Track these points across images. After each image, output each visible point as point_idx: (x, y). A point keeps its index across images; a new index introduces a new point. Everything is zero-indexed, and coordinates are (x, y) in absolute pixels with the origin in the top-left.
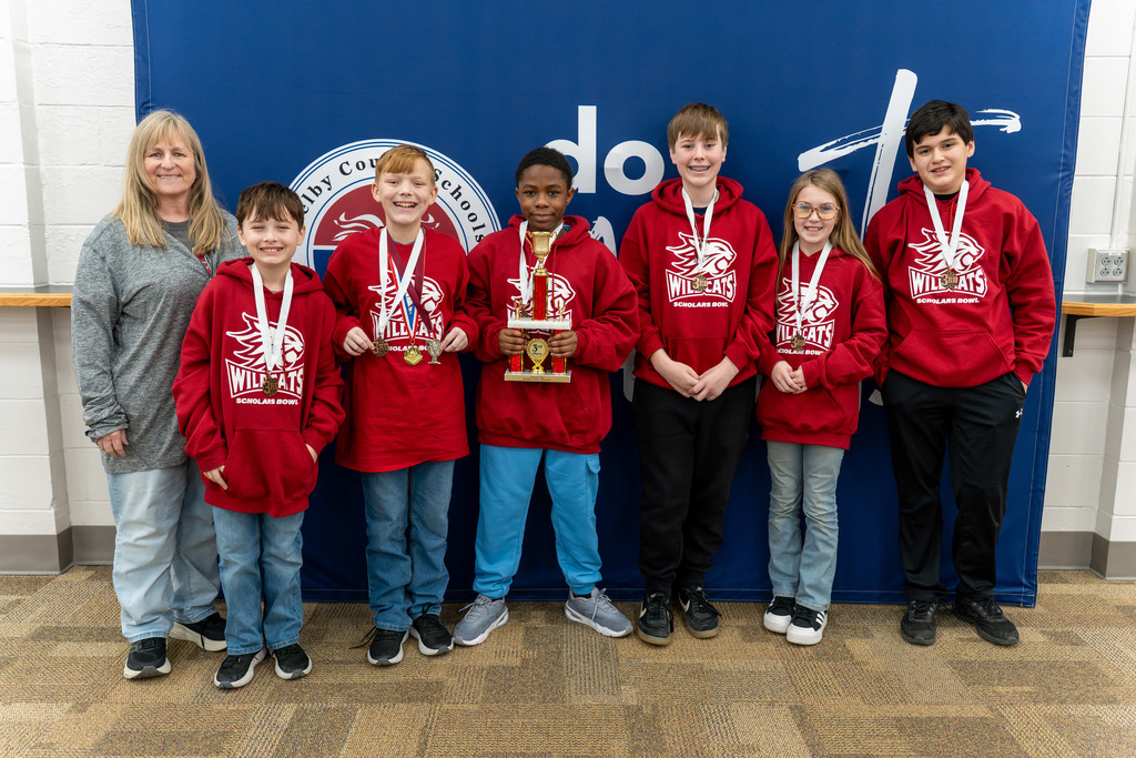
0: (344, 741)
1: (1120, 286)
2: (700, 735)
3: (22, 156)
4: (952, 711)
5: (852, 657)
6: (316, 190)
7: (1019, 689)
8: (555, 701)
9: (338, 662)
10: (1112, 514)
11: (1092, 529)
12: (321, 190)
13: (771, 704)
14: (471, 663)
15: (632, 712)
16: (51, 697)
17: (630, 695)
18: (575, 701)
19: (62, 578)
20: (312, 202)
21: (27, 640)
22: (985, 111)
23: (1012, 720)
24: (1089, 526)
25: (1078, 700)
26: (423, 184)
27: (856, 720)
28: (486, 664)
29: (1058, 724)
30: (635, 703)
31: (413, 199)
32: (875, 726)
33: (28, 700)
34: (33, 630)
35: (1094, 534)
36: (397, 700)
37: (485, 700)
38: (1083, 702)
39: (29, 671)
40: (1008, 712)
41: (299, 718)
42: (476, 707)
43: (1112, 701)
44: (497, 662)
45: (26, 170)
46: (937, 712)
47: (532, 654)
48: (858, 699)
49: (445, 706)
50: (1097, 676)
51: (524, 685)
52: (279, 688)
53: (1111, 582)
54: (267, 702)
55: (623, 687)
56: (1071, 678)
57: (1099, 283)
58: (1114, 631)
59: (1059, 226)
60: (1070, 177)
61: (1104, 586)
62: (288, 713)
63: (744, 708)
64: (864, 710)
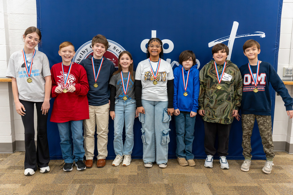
0: (93, 192)
1: (292, 77)
2: (184, 191)
3: (5, 43)
4: (249, 185)
5: (223, 172)
6: (84, 52)
7: (266, 180)
8: (147, 183)
9: (89, 174)
10: (290, 136)
11: (286, 141)
12: (85, 52)
13: (202, 183)
14: (124, 174)
15: (167, 186)
16: (15, 182)
17: (166, 181)
18: (152, 183)
19: (13, 154)
20: (83, 55)
21: (7, 169)
23: (264, 187)
24: (285, 140)
25: (281, 182)
26: (72, 52)
27: (224, 187)
28: (128, 174)
29: (275, 188)
30: (167, 183)
31: (69, 56)
32: (229, 188)
33: (10, 183)
34: (8, 167)
35: (286, 142)
36: (106, 183)
37: (128, 183)
38: (282, 182)
39: (8, 177)
40: (263, 185)
41: (81, 187)
42: (126, 184)
43: (289, 182)
44: (131, 174)
45: (6, 46)
46: (245, 185)
47: (140, 172)
48: (225, 182)
49: (118, 184)
50: (286, 177)
51: (138, 179)
52: (75, 180)
53: (290, 154)
54: (72, 184)
55: (164, 180)
56: (279, 177)
57: (286, 76)
58: (291, 166)
59: (275, 61)
60: (278, 49)
61: (288, 155)
62: (78, 186)
63: (195, 184)
64: (226, 185)
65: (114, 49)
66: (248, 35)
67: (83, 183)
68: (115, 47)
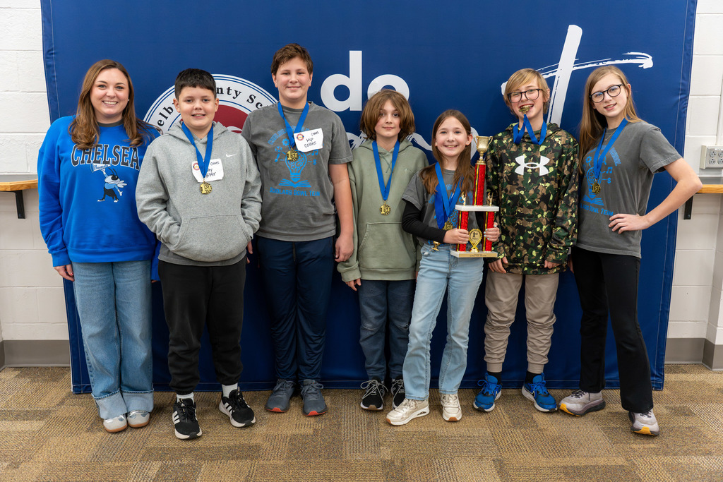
4: (601, 461)
5: (537, 426)
6: (169, 110)
7: (647, 446)
8: (335, 457)
10: (717, 326)
11: (704, 337)
12: (172, 110)
13: (481, 458)
14: (279, 432)
15: (387, 464)
17: (386, 453)
18: (349, 457)
20: (166, 118)
22: (629, 54)
23: (641, 467)
25: (686, 453)
27: (536, 468)
28: (289, 433)
29: (670, 469)
30: (389, 458)
32: (549, 472)
35: (705, 340)
36: (229, 458)
37: (288, 457)
38: (689, 454)
40: (638, 461)
41: (163, 471)
42: (282, 462)
43: (709, 453)
44: (297, 431)
46: (591, 462)
47: (320, 426)
48: (539, 454)
49: (262, 462)
50: (700, 437)
51: (315, 447)
52: (149, 451)
53: (715, 372)
54: (140, 461)
55: (381, 448)
56: (683, 438)
57: (708, 169)
58: (714, 406)
59: (678, 132)
60: (686, 99)
61: (711, 375)
62: (155, 467)
63: (462, 461)
64: (543, 461)
65: (250, 101)
66: (606, 61)
67: (171, 459)
68: (253, 97)
